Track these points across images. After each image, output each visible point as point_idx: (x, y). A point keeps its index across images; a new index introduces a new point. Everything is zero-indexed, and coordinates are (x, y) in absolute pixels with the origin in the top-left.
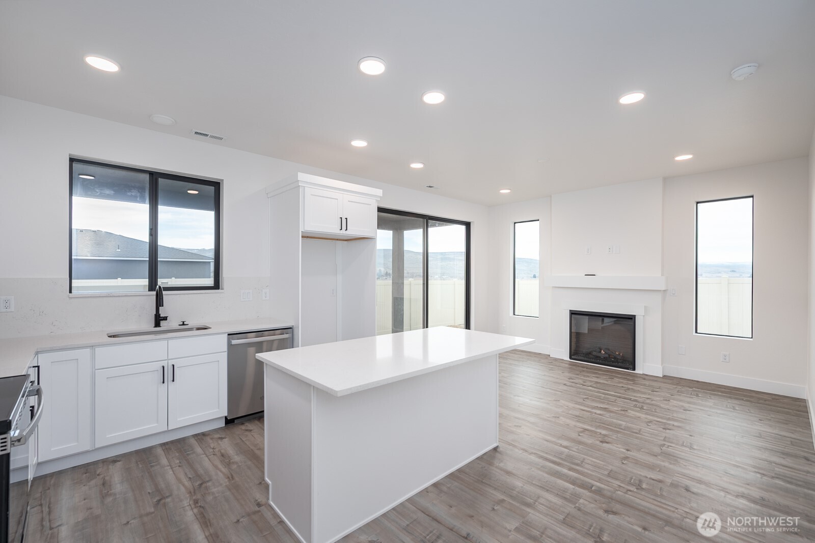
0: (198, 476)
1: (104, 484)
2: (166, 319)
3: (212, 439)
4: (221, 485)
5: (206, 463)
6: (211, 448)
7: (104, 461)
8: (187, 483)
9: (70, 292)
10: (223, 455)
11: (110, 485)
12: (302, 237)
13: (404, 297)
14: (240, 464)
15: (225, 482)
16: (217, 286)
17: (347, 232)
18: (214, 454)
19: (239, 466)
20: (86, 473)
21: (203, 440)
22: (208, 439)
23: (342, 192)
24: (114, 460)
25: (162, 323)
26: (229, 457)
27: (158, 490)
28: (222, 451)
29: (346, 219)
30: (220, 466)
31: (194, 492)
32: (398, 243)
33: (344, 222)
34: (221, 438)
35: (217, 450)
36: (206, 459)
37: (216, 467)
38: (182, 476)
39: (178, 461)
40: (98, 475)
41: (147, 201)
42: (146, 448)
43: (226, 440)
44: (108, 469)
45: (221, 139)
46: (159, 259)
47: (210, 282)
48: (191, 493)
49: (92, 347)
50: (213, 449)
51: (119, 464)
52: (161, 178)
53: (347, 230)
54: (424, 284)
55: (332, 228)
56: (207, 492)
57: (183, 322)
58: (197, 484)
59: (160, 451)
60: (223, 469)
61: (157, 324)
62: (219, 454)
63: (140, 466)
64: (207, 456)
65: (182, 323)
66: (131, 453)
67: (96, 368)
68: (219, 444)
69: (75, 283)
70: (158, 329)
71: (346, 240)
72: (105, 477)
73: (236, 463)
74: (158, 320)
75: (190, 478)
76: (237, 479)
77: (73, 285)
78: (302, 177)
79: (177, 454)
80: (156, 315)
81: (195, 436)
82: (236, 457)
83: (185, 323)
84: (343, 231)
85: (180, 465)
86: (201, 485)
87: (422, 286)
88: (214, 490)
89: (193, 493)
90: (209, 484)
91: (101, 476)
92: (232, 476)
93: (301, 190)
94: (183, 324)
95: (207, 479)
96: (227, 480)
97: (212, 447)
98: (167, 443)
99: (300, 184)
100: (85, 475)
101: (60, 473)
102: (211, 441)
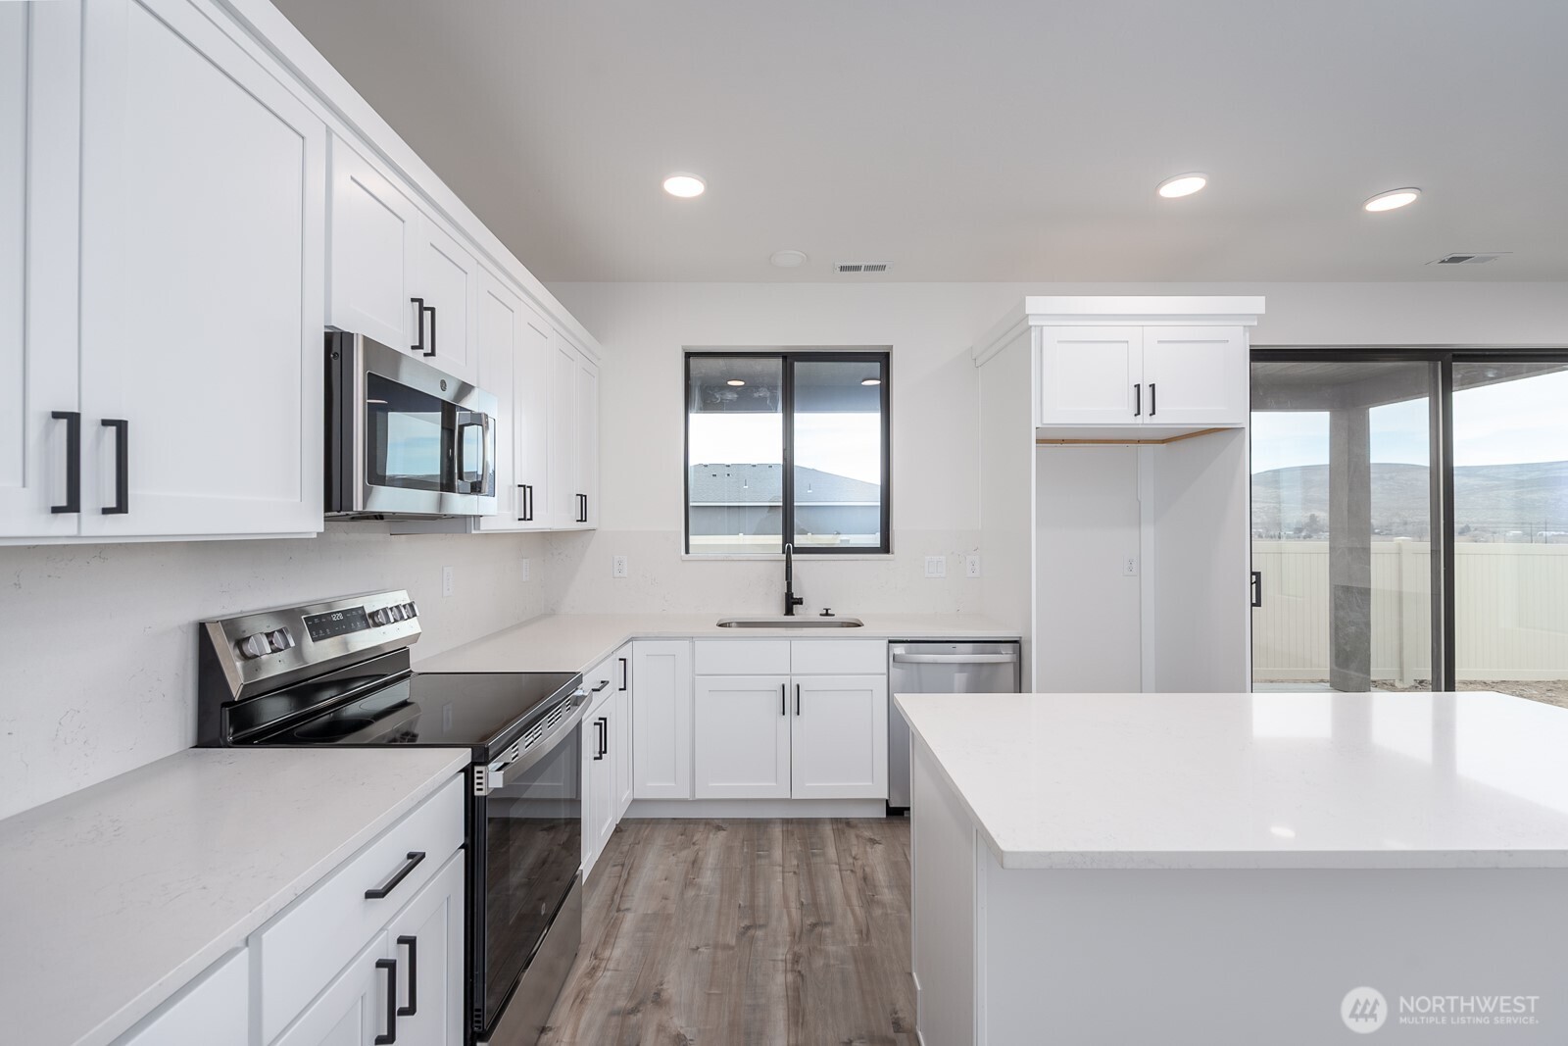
0: (815, 904)
1: (694, 862)
2: (801, 603)
3: (857, 836)
4: (845, 942)
5: (836, 885)
6: (851, 855)
7: (707, 822)
8: (795, 913)
9: (687, 552)
10: (865, 879)
11: (700, 869)
12: (1038, 441)
13: (1373, 587)
14: (889, 911)
15: (852, 939)
16: (885, 547)
17: (1155, 419)
18: (852, 871)
19: (886, 914)
20: (682, 835)
21: (844, 834)
22: (852, 834)
23: (1143, 323)
24: (716, 825)
25: (796, 608)
26: (875, 886)
27: (752, 907)
28: (866, 869)
29: (1153, 386)
30: (855, 901)
31: (800, 938)
32: (1351, 444)
33: (1145, 396)
34: (873, 842)
35: (860, 862)
36: (837, 875)
37: (847, 897)
38: (792, 895)
39: (795, 862)
40: (694, 844)
41: (780, 406)
42: (763, 819)
43: (879, 848)
44: (707, 838)
45: (883, 268)
46: (795, 504)
47: (874, 540)
48: (797, 936)
49: (692, 638)
50: (854, 858)
51: (722, 834)
52: (797, 361)
53: (1154, 413)
54: (1434, 553)
55: (1115, 412)
56: (819, 947)
57: (827, 610)
58: (808, 922)
59: (777, 832)
60: (857, 909)
61: (789, 611)
62: (860, 874)
63: (745, 850)
64: (840, 870)
65: (825, 612)
66: (741, 821)
67: (697, 672)
68: (866, 852)
69: (693, 539)
70: (789, 618)
71: (1163, 441)
72: (699, 850)
73: (883, 905)
74: (791, 603)
75: (802, 904)
76: (875, 943)
77: (691, 542)
78: (1035, 305)
79: (799, 848)
80: (787, 594)
81: (835, 821)
82: (886, 890)
83: (829, 612)
84: (1145, 419)
85: (797, 871)
86: (814, 925)
87: (1428, 557)
88: (831, 948)
89: (796, 938)
90: (827, 931)
91: (697, 847)
92: (868, 930)
93: (1033, 334)
94: (827, 614)
95: (827, 919)
96: (856, 936)
97: (853, 853)
98: (792, 819)
99: (1030, 323)
100: (680, 837)
101: (658, 821)
102: (854, 841)
